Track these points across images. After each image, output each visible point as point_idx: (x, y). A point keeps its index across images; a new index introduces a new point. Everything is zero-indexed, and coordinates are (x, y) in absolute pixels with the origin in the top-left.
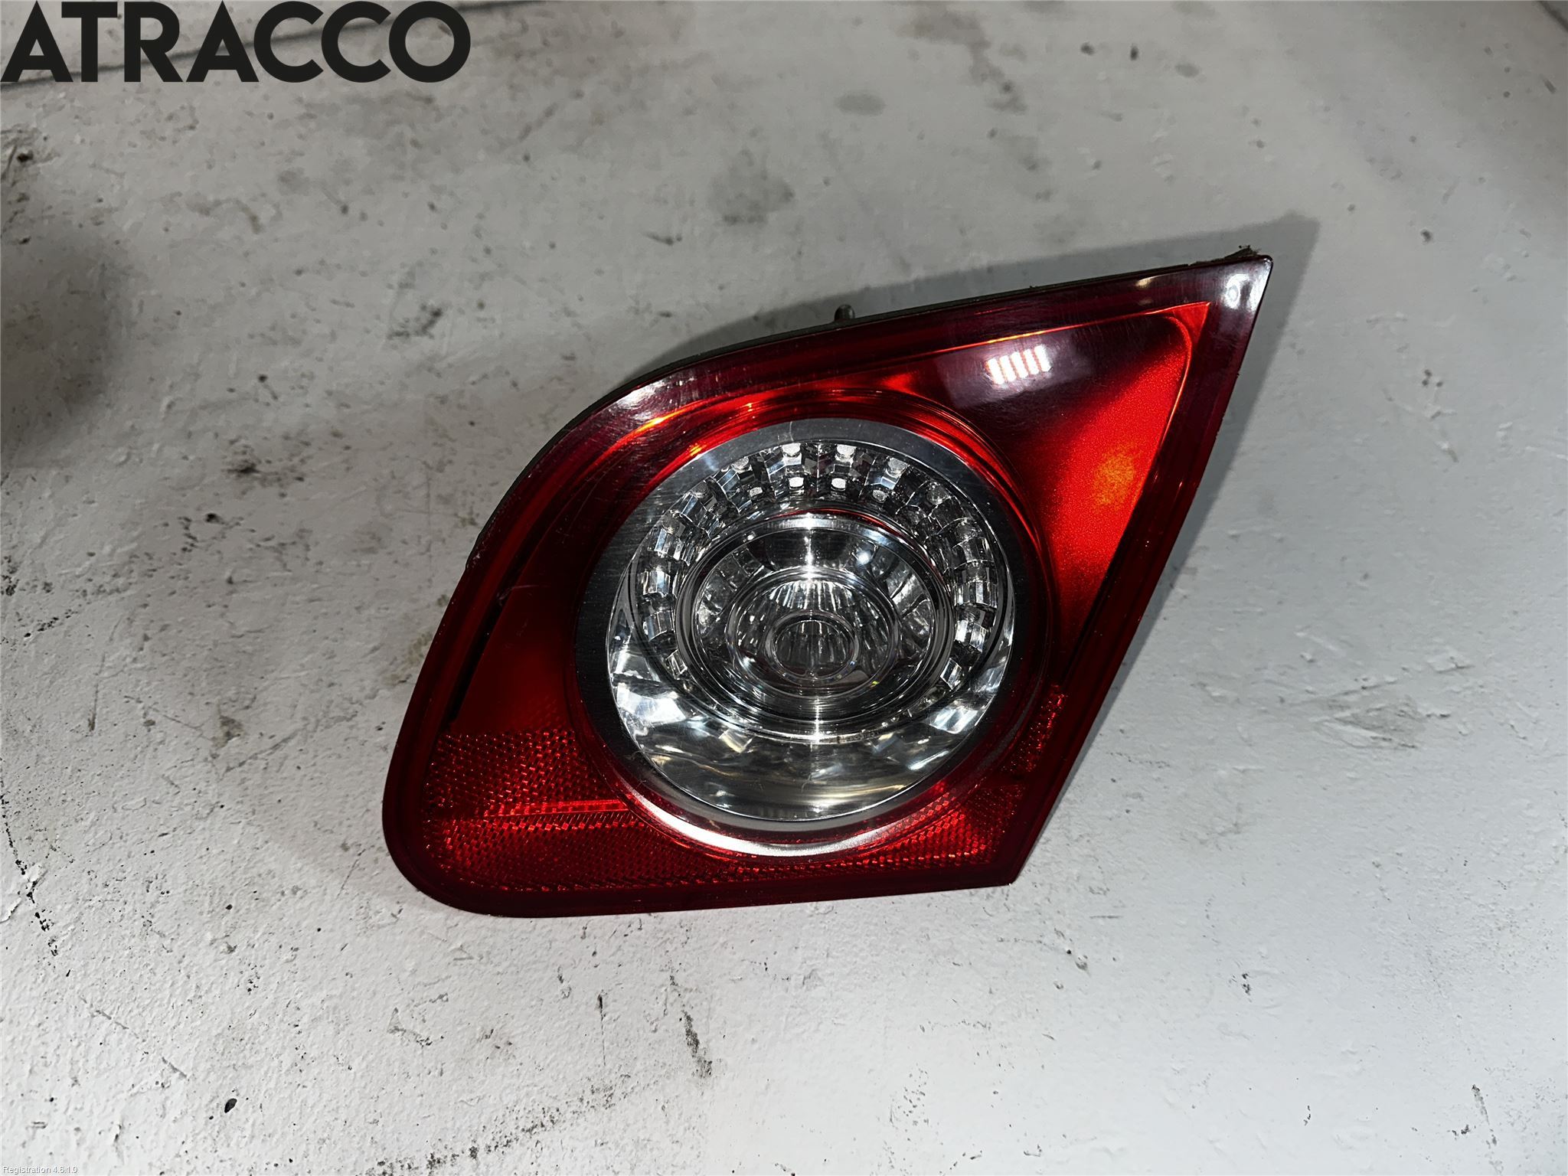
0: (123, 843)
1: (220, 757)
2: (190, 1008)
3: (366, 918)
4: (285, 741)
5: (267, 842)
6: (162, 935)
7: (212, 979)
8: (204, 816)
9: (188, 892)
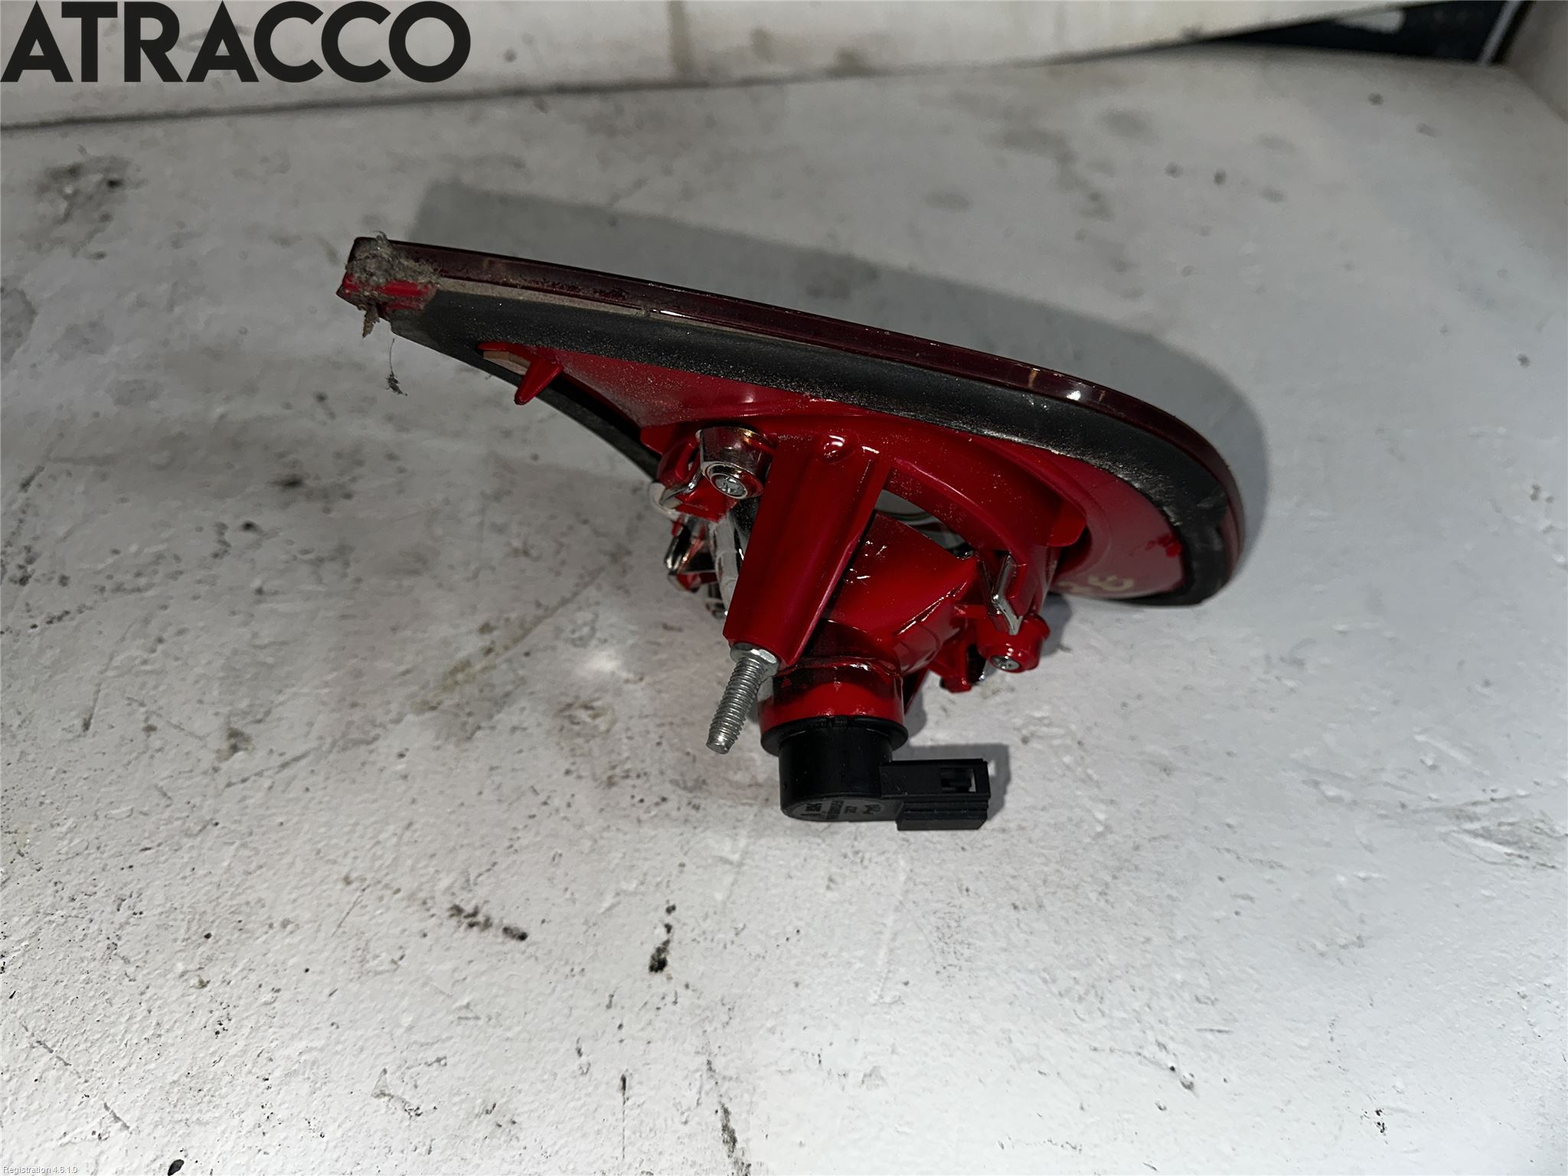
0: (98, 855)
1: (222, 771)
2: (146, 1048)
3: (363, 961)
4: (297, 759)
5: (261, 867)
6: (126, 960)
7: (177, 1016)
8: (195, 832)
9: (163, 916)
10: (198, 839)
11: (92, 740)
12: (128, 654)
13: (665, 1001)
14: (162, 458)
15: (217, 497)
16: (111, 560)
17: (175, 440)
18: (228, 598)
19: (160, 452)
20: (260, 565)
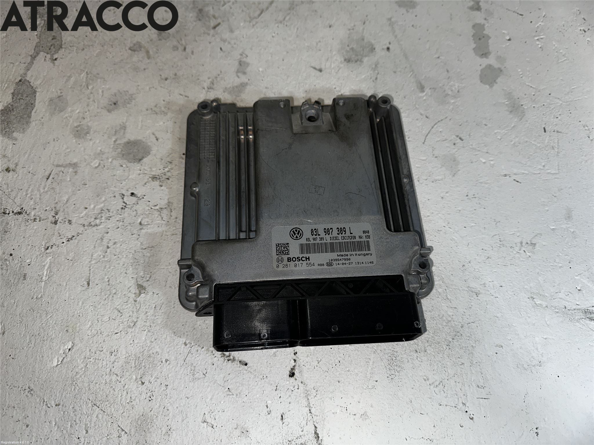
10: (133, 329)
11: (91, 290)
12: (98, 253)
13: (294, 388)
14: (95, 163)
15: (119, 181)
16: (85, 212)
17: (99, 154)
18: (129, 227)
19: (94, 160)
20: (139, 212)
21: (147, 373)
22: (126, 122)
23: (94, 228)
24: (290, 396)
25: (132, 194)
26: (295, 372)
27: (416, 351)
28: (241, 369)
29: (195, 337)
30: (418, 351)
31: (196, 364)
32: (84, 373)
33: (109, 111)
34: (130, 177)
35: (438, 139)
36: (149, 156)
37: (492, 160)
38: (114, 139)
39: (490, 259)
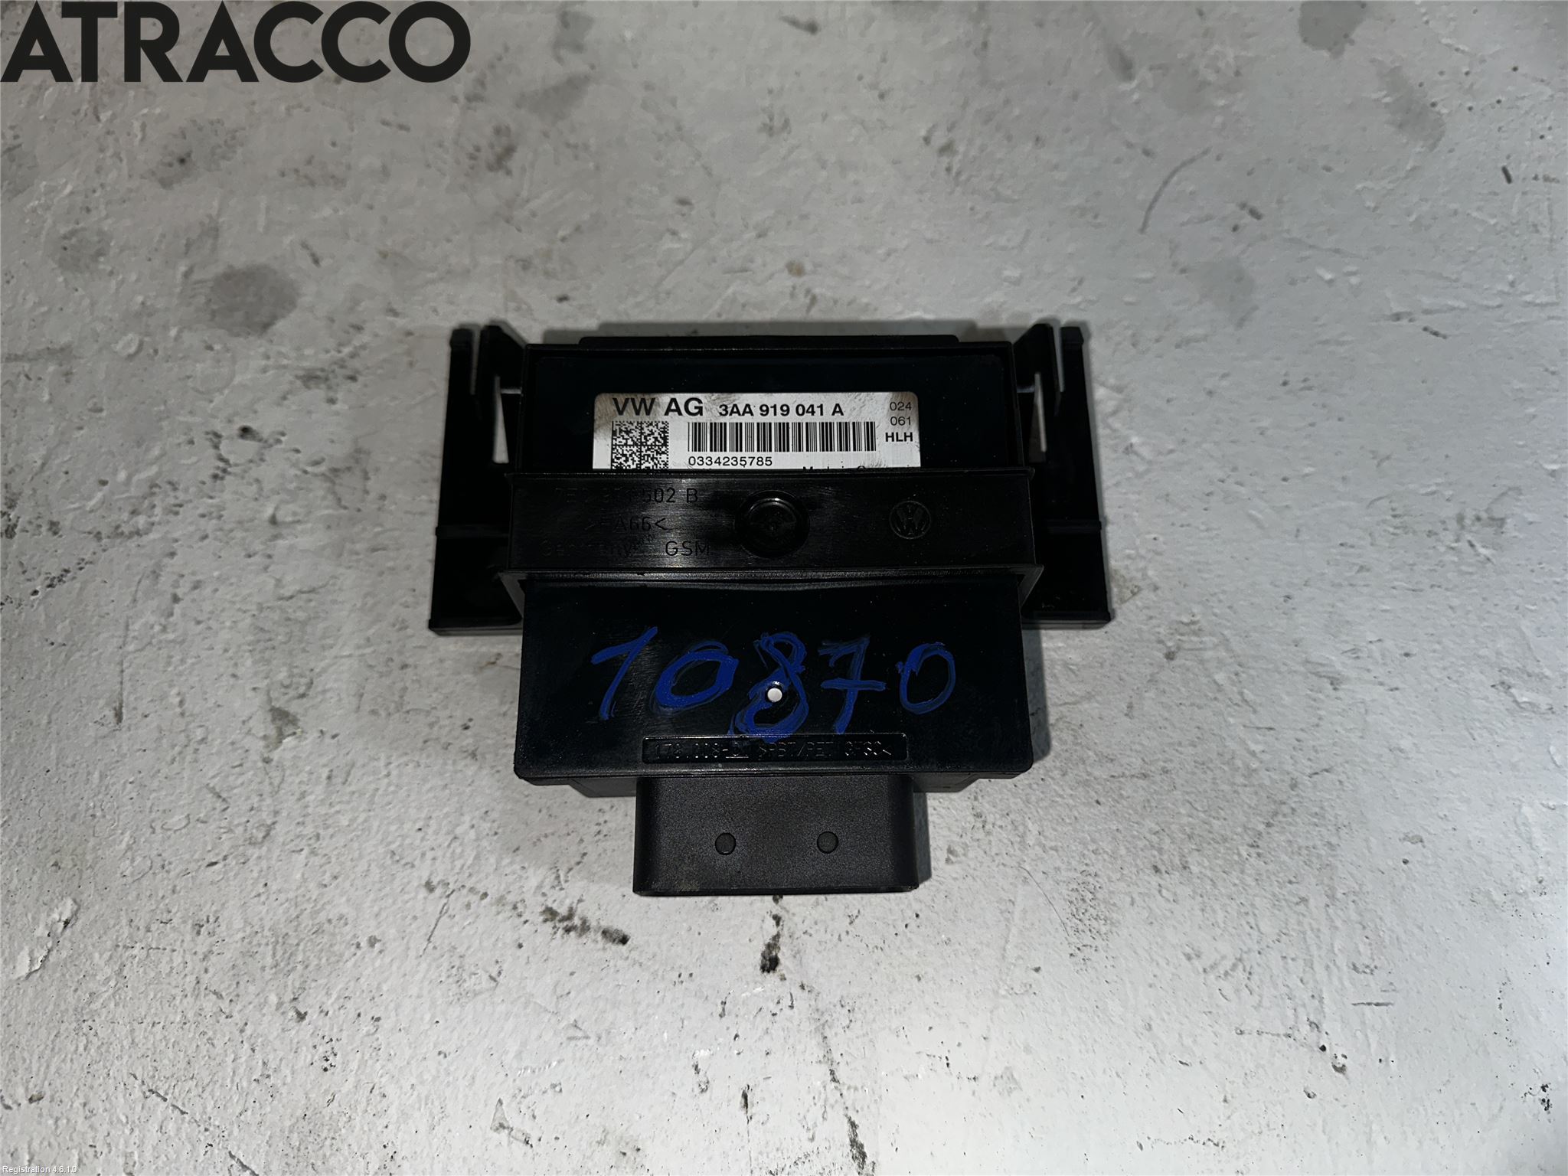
10: (265, 849)
11: (128, 734)
12: (143, 620)
13: (780, 1006)
14: (128, 343)
15: (202, 393)
16: (99, 495)
17: (138, 315)
18: (239, 534)
19: (125, 334)
20: (267, 486)
21: (313, 984)
22: (219, 215)
23: (132, 544)
24: (767, 1031)
25: (245, 431)
26: (780, 956)
27: (1157, 870)
28: (608, 955)
29: (458, 864)
30: (1163, 868)
31: (465, 946)
32: (114, 995)
33: (166, 183)
34: (237, 380)
35: (1186, 217)
36: (292, 315)
37: (1354, 274)
38: (183, 269)
39: (1368, 574)
